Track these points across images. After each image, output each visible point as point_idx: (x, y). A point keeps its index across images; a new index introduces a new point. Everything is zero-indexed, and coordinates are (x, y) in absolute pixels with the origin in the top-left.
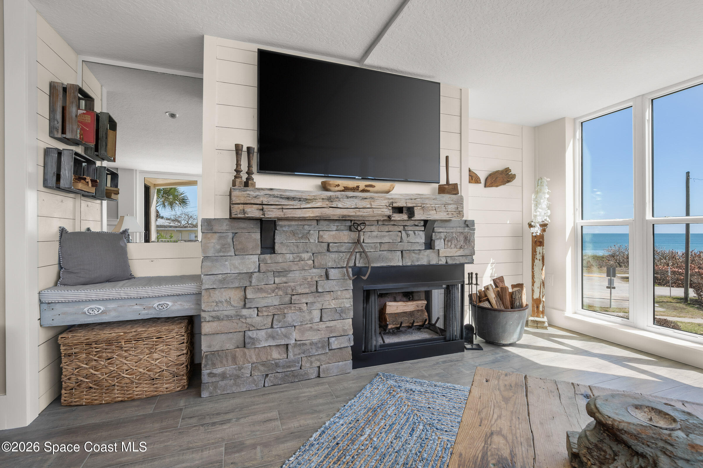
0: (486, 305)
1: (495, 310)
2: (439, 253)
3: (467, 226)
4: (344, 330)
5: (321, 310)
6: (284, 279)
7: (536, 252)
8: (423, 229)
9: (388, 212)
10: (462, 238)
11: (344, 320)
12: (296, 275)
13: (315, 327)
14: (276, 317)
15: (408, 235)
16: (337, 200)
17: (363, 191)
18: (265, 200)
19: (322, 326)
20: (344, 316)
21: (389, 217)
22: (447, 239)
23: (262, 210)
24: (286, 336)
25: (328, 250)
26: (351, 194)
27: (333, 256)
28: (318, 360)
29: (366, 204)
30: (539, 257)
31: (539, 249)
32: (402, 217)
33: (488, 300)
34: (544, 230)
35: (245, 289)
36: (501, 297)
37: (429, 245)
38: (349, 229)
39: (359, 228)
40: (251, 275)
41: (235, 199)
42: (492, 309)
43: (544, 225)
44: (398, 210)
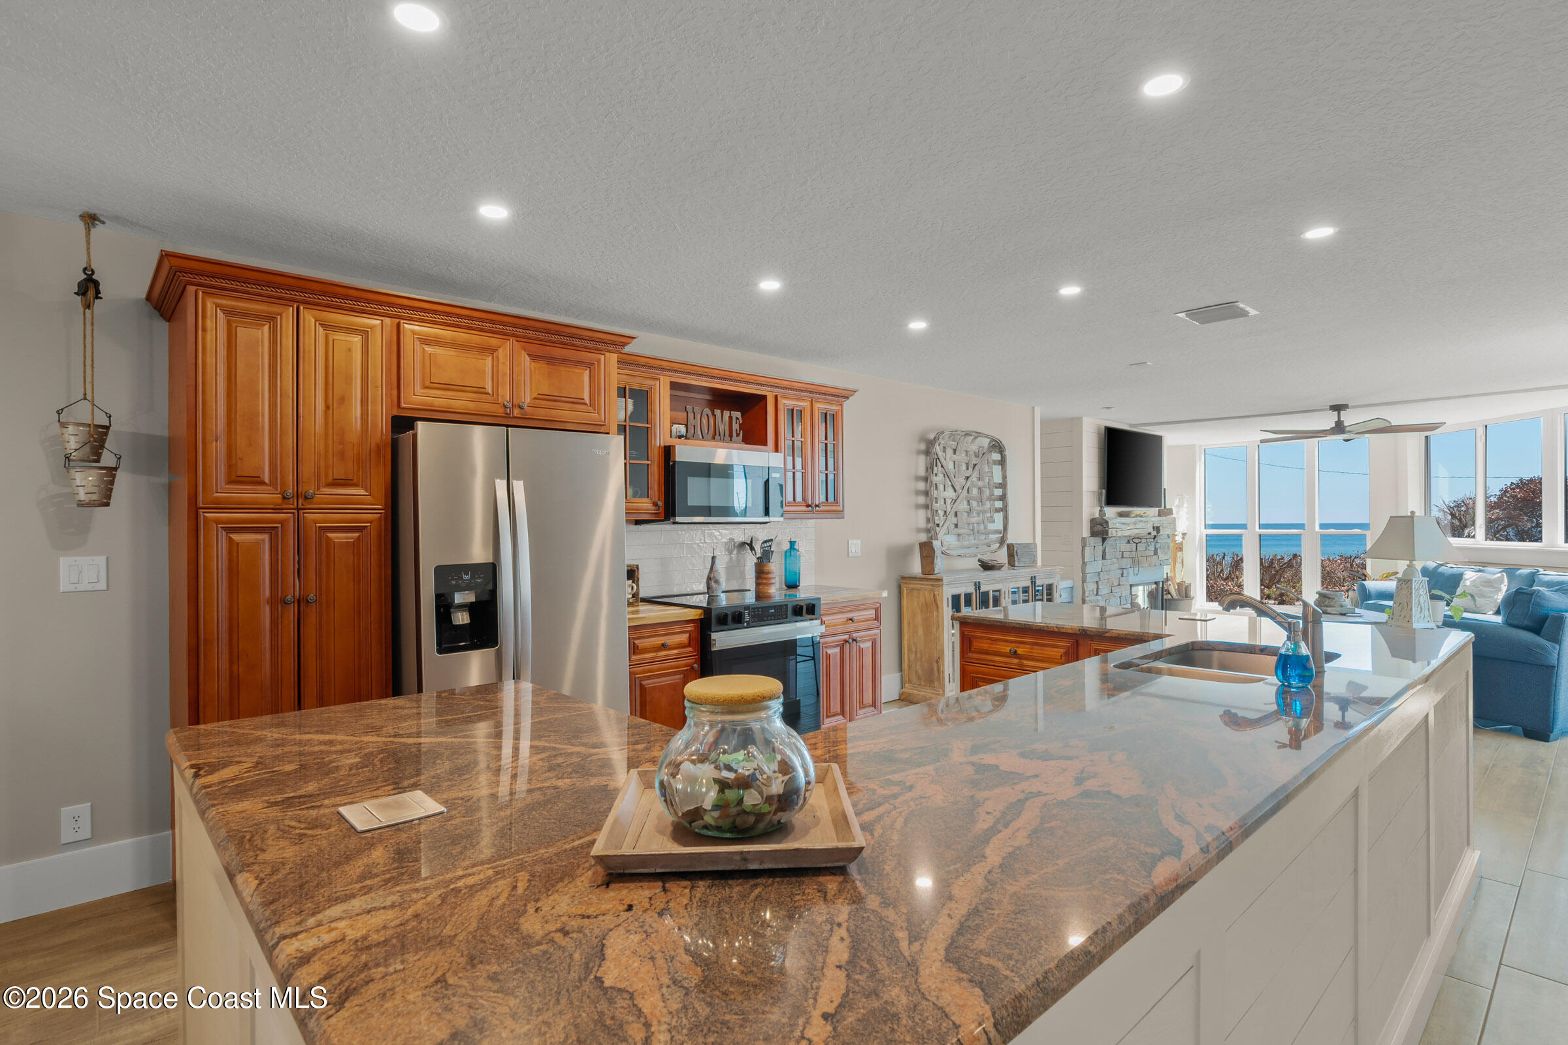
0: (1169, 597)
2: (1159, 557)
3: (1169, 537)
5: (1120, 597)
7: (1177, 556)
8: (1154, 540)
9: (1151, 530)
10: (1167, 547)
16: (1137, 523)
17: (1141, 516)
21: (1149, 534)
22: (1162, 548)
25: (1122, 557)
26: (1141, 519)
27: (1125, 560)
30: (1179, 560)
31: (1179, 554)
32: (1154, 533)
33: (1169, 593)
34: (1183, 538)
35: (1097, 582)
36: (1179, 590)
37: (1156, 553)
38: (1129, 542)
39: (1135, 540)
40: (1099, 573)
41: (1110, 526)
42: (1173, 600)
43: (1184, 534)
44: (1153, 529)
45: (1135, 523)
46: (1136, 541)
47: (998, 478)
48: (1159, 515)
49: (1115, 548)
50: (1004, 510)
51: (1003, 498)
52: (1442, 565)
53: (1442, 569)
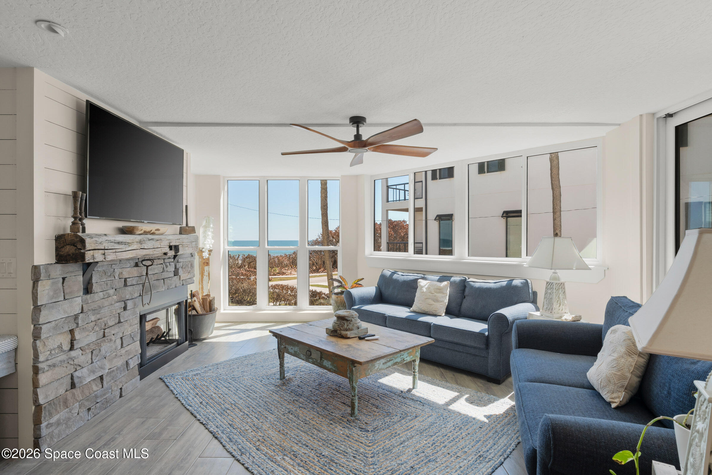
0: (194, 313)
1: (202, 315)
2: (180, 278)
3: (192, 256)
4: (137, 351)
5: (121, 338)
6: (98, 316)
7: (204, 270)
8: (172, 260)
9: (167, 250)
10: (189, 266)
11: (135, 343)
12: (105, 311)
13: (119, 354)
14: (94, 352)
16: (144, 242)
17: (153, 234)
18: (106, 245)
19: (123, 351)
20: (135, 339)
21: (165, 254)
22: (183, 267)
23: (104, 254)
24: (102, 368)
25: (125, 285)
26: (150, 236)
27: (130, 289)
28: (121, 382)
29: (156, 244)
30: (206, 273)
31: (206, 268)
32: (172, 253)
33: (195, 309)
34: (210, 255)
35: (72, 332)
36: (203, 305)
37: (176, 273)
38: (137, 265)
39: (144, 263)
40: (76, 317)
41: (88, 246)
42: (198, 315)
43: (210, 251)
44: (171, 247)
45: (140, 242)
46: (148, 263)
48: (181, 233)
49: (113, 275)
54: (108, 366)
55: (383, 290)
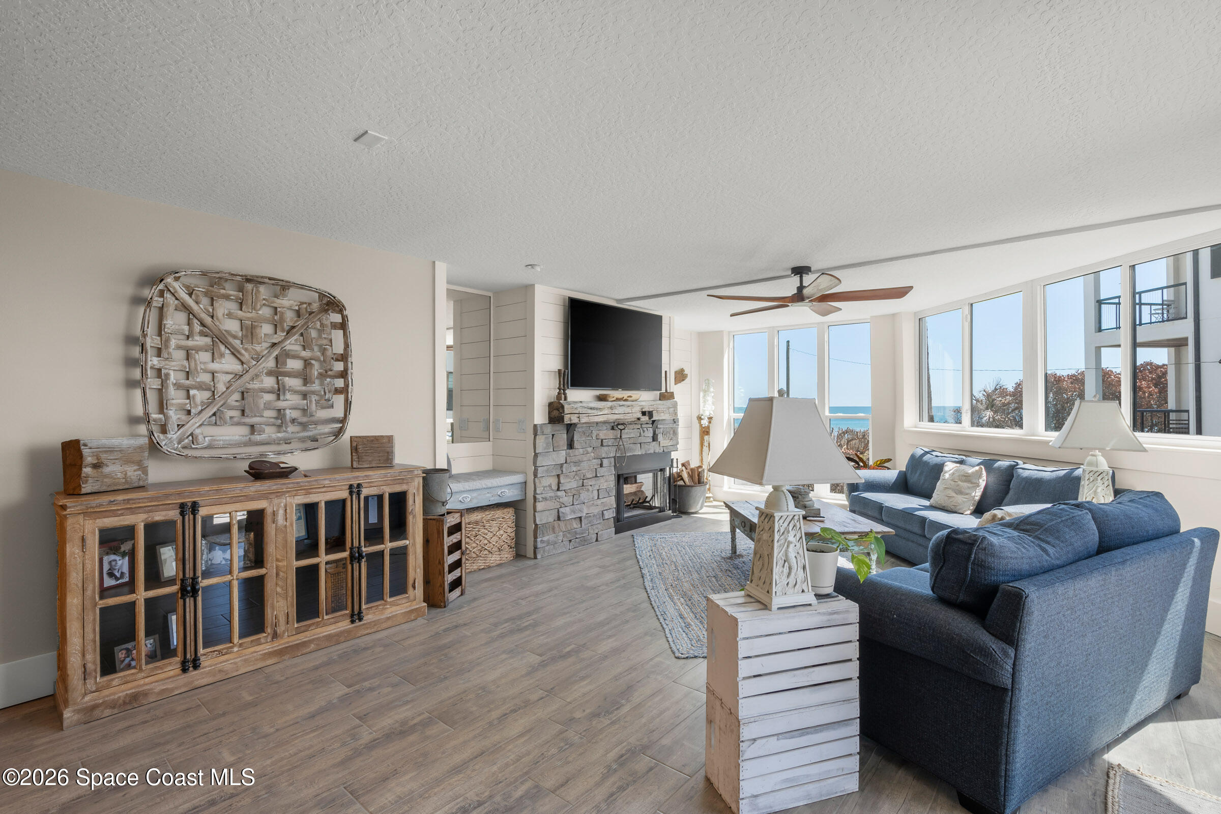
0: (681, 483)
1: (689, 486)
2: (660, 444)
3: (675, 422)
4: (612, 505)
5: (598, 490)
6: (579, 468)
7: (704, 440)
8: (651, 426)
9: (640, 415)
10: (672, 432)
11: (611, 497)
12: (584, 465)
13: (595, 503)
14: (575, 496)
15: (644, 431)
16: (616, 408)
17: (625, 400)
18: (580, 410)
19: (599, 502)
20: (610, 494)
21: (639, 419)
22: (664, 433)
23: (579, 417)
24: (581, 511)
25: (602, 445)
27: (605, 449)
28: (597, 528)
29: (628, 410)
30: (706, 444)
32: (645, 419)
33: (682, 479)
34: (710, 422)
35: (558, 476)
36: (691, 476)
37: (655, 438)
38: (613, 428)
39: (619, 427)
40: (562, 465)
41: (566, 411)
42: (686, 486)
43: (710, 418)
44: (644, 413)
45: (612, 408)
46: (621, 427)
47: (339, 348)
49: (590, 435)
50: (344, 391)
51: (344, 374)
52: (927, 453)
53: (926, 458)
54: (585, 511)
55: (908, 475)
